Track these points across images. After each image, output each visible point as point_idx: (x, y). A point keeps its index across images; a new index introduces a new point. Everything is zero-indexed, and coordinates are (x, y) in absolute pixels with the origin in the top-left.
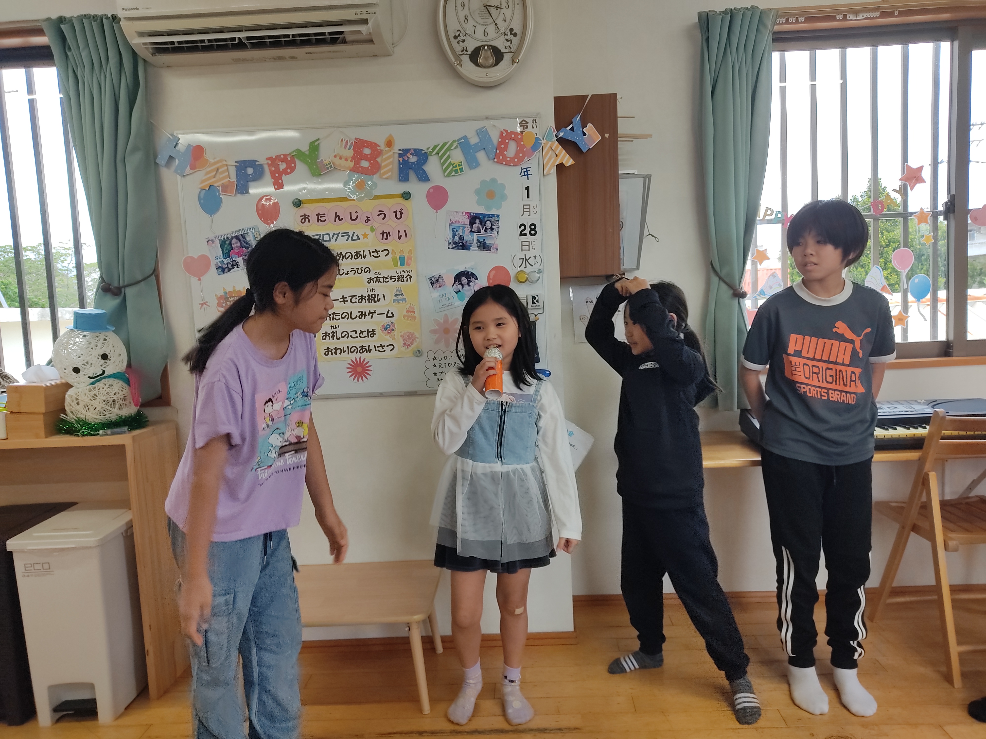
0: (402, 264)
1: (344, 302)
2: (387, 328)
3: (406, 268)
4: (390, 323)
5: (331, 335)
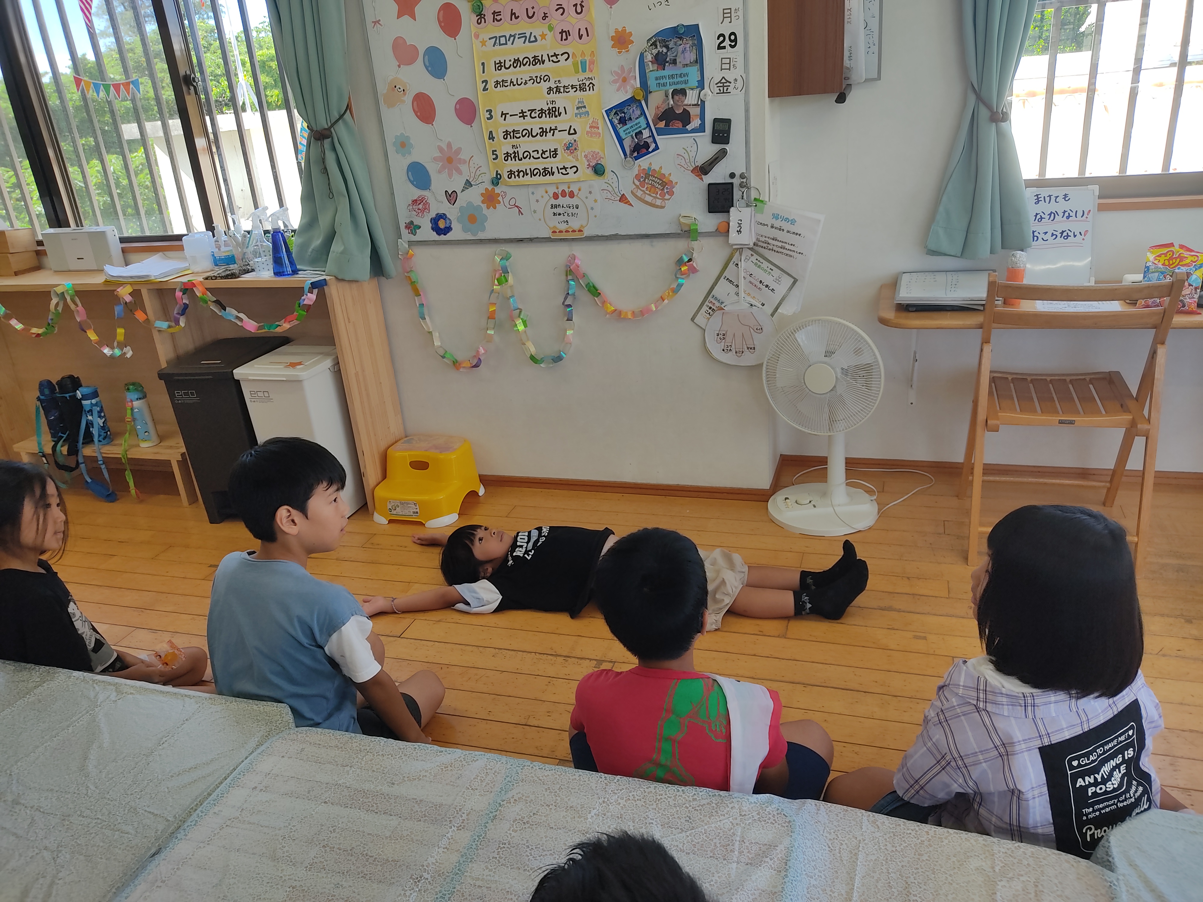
0: (584, 71)
1: (524, 117)
2: (570, 147)
4: (573, 141)
5: (513, 155)
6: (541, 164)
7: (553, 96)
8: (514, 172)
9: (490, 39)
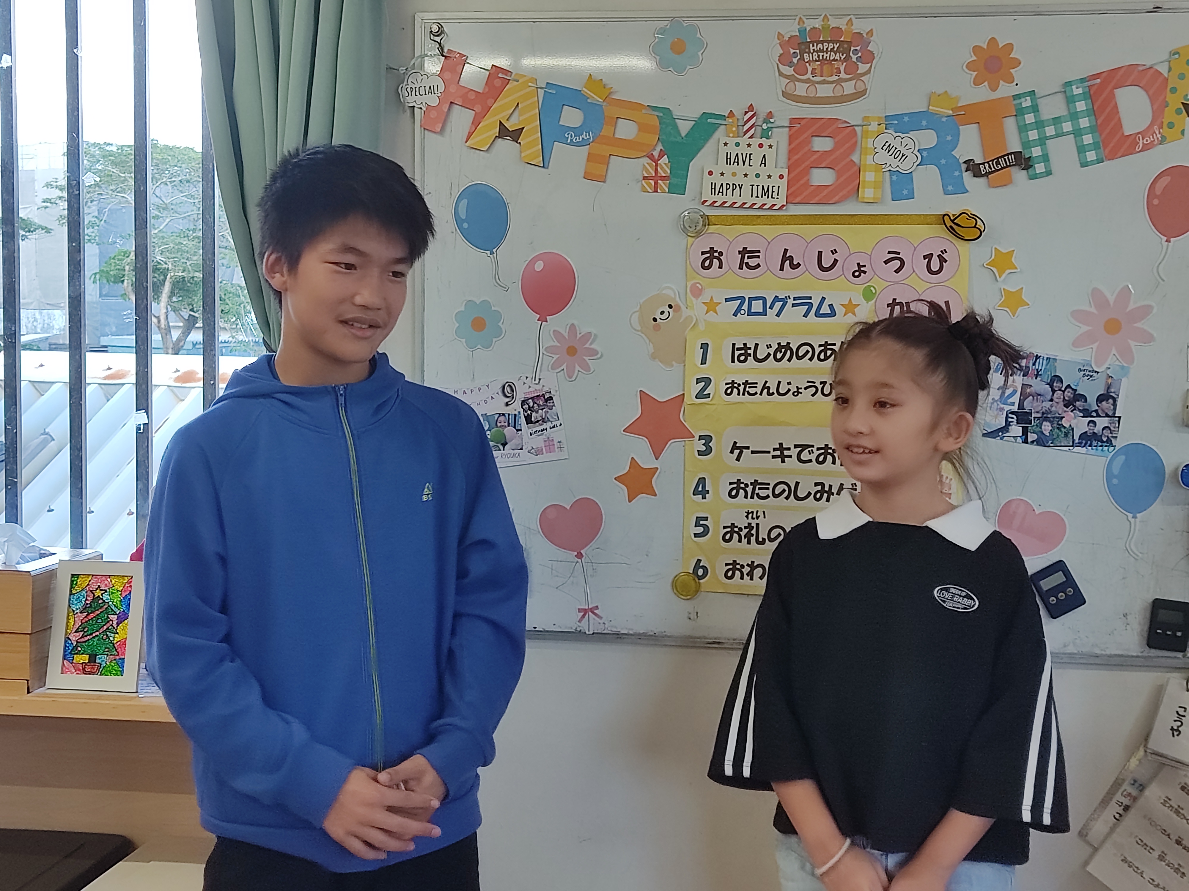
1: (783, 458)
5: (745, 531)
8: (743, 566)
9: (727, 300)
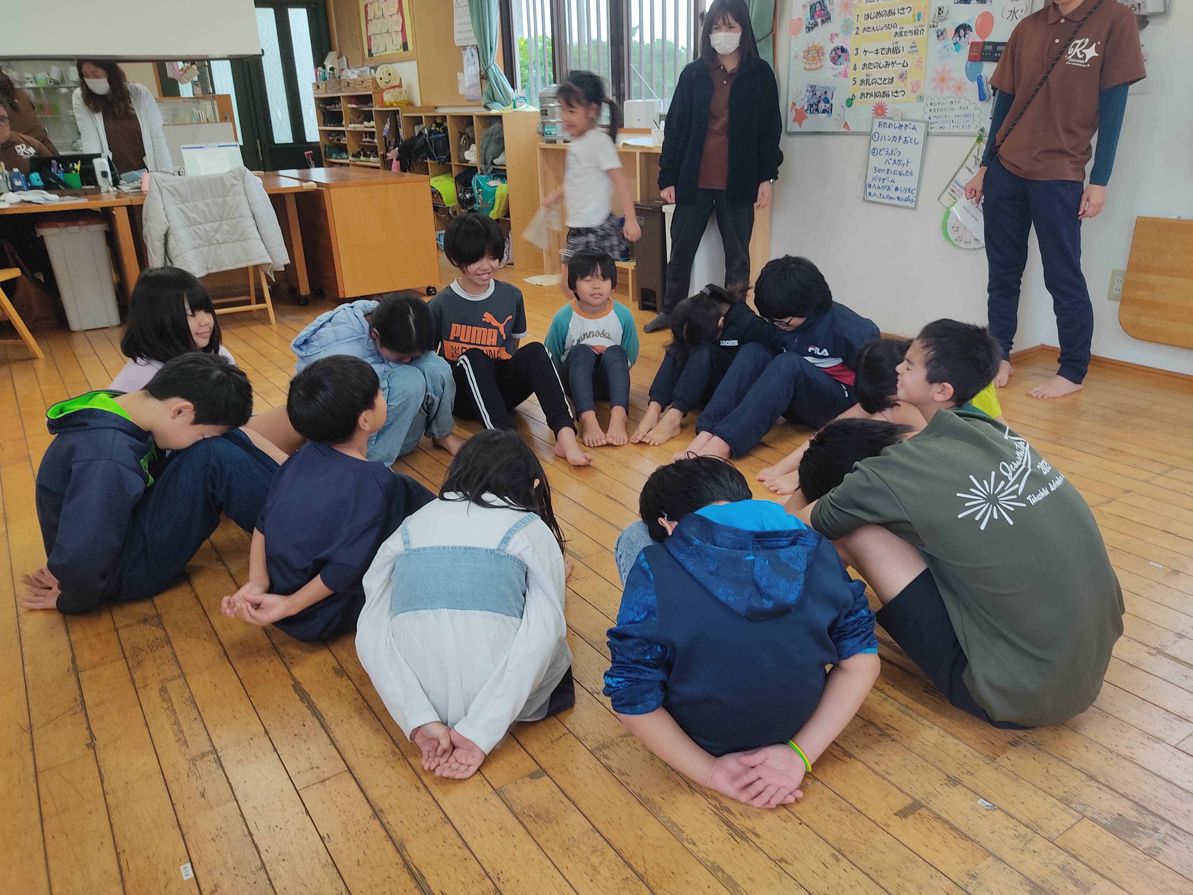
0: (919, 20)
1: (877, 53)
2: (902, 76)
3: (921, 23)
4: (905, 72)
5: (866, 81)
6: (881, 88)
7: (897, 39)
8: (864, 94)
